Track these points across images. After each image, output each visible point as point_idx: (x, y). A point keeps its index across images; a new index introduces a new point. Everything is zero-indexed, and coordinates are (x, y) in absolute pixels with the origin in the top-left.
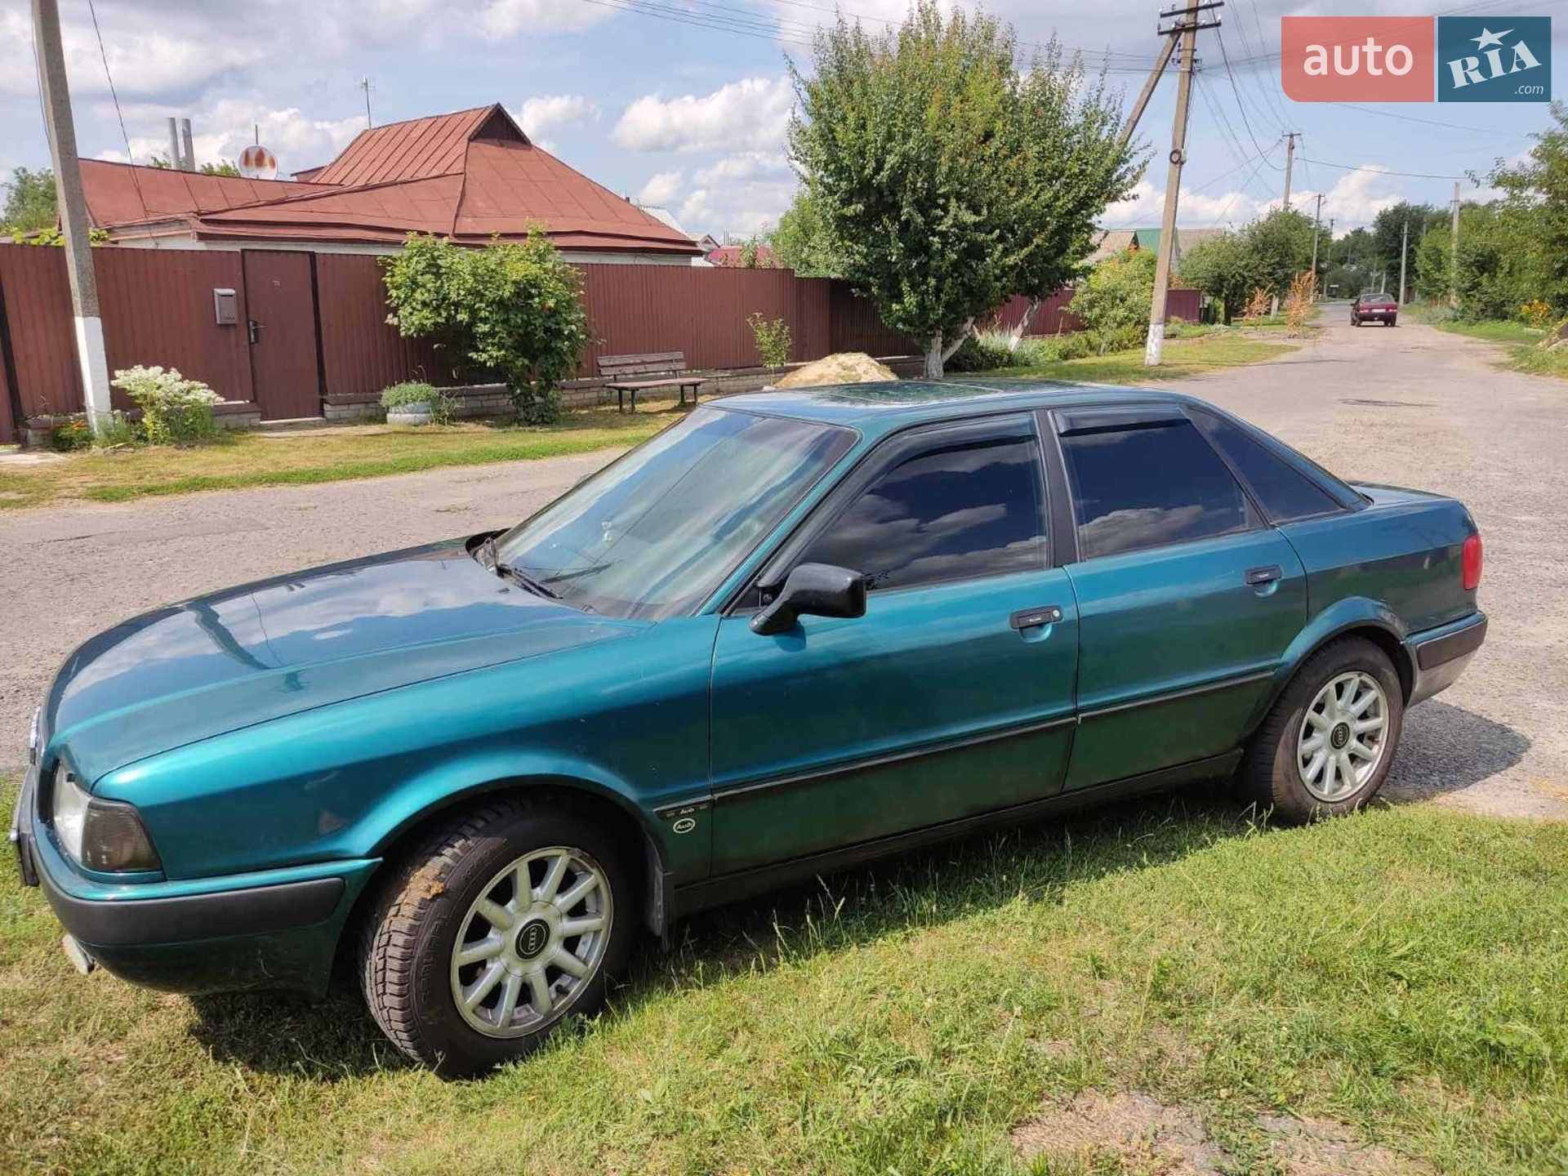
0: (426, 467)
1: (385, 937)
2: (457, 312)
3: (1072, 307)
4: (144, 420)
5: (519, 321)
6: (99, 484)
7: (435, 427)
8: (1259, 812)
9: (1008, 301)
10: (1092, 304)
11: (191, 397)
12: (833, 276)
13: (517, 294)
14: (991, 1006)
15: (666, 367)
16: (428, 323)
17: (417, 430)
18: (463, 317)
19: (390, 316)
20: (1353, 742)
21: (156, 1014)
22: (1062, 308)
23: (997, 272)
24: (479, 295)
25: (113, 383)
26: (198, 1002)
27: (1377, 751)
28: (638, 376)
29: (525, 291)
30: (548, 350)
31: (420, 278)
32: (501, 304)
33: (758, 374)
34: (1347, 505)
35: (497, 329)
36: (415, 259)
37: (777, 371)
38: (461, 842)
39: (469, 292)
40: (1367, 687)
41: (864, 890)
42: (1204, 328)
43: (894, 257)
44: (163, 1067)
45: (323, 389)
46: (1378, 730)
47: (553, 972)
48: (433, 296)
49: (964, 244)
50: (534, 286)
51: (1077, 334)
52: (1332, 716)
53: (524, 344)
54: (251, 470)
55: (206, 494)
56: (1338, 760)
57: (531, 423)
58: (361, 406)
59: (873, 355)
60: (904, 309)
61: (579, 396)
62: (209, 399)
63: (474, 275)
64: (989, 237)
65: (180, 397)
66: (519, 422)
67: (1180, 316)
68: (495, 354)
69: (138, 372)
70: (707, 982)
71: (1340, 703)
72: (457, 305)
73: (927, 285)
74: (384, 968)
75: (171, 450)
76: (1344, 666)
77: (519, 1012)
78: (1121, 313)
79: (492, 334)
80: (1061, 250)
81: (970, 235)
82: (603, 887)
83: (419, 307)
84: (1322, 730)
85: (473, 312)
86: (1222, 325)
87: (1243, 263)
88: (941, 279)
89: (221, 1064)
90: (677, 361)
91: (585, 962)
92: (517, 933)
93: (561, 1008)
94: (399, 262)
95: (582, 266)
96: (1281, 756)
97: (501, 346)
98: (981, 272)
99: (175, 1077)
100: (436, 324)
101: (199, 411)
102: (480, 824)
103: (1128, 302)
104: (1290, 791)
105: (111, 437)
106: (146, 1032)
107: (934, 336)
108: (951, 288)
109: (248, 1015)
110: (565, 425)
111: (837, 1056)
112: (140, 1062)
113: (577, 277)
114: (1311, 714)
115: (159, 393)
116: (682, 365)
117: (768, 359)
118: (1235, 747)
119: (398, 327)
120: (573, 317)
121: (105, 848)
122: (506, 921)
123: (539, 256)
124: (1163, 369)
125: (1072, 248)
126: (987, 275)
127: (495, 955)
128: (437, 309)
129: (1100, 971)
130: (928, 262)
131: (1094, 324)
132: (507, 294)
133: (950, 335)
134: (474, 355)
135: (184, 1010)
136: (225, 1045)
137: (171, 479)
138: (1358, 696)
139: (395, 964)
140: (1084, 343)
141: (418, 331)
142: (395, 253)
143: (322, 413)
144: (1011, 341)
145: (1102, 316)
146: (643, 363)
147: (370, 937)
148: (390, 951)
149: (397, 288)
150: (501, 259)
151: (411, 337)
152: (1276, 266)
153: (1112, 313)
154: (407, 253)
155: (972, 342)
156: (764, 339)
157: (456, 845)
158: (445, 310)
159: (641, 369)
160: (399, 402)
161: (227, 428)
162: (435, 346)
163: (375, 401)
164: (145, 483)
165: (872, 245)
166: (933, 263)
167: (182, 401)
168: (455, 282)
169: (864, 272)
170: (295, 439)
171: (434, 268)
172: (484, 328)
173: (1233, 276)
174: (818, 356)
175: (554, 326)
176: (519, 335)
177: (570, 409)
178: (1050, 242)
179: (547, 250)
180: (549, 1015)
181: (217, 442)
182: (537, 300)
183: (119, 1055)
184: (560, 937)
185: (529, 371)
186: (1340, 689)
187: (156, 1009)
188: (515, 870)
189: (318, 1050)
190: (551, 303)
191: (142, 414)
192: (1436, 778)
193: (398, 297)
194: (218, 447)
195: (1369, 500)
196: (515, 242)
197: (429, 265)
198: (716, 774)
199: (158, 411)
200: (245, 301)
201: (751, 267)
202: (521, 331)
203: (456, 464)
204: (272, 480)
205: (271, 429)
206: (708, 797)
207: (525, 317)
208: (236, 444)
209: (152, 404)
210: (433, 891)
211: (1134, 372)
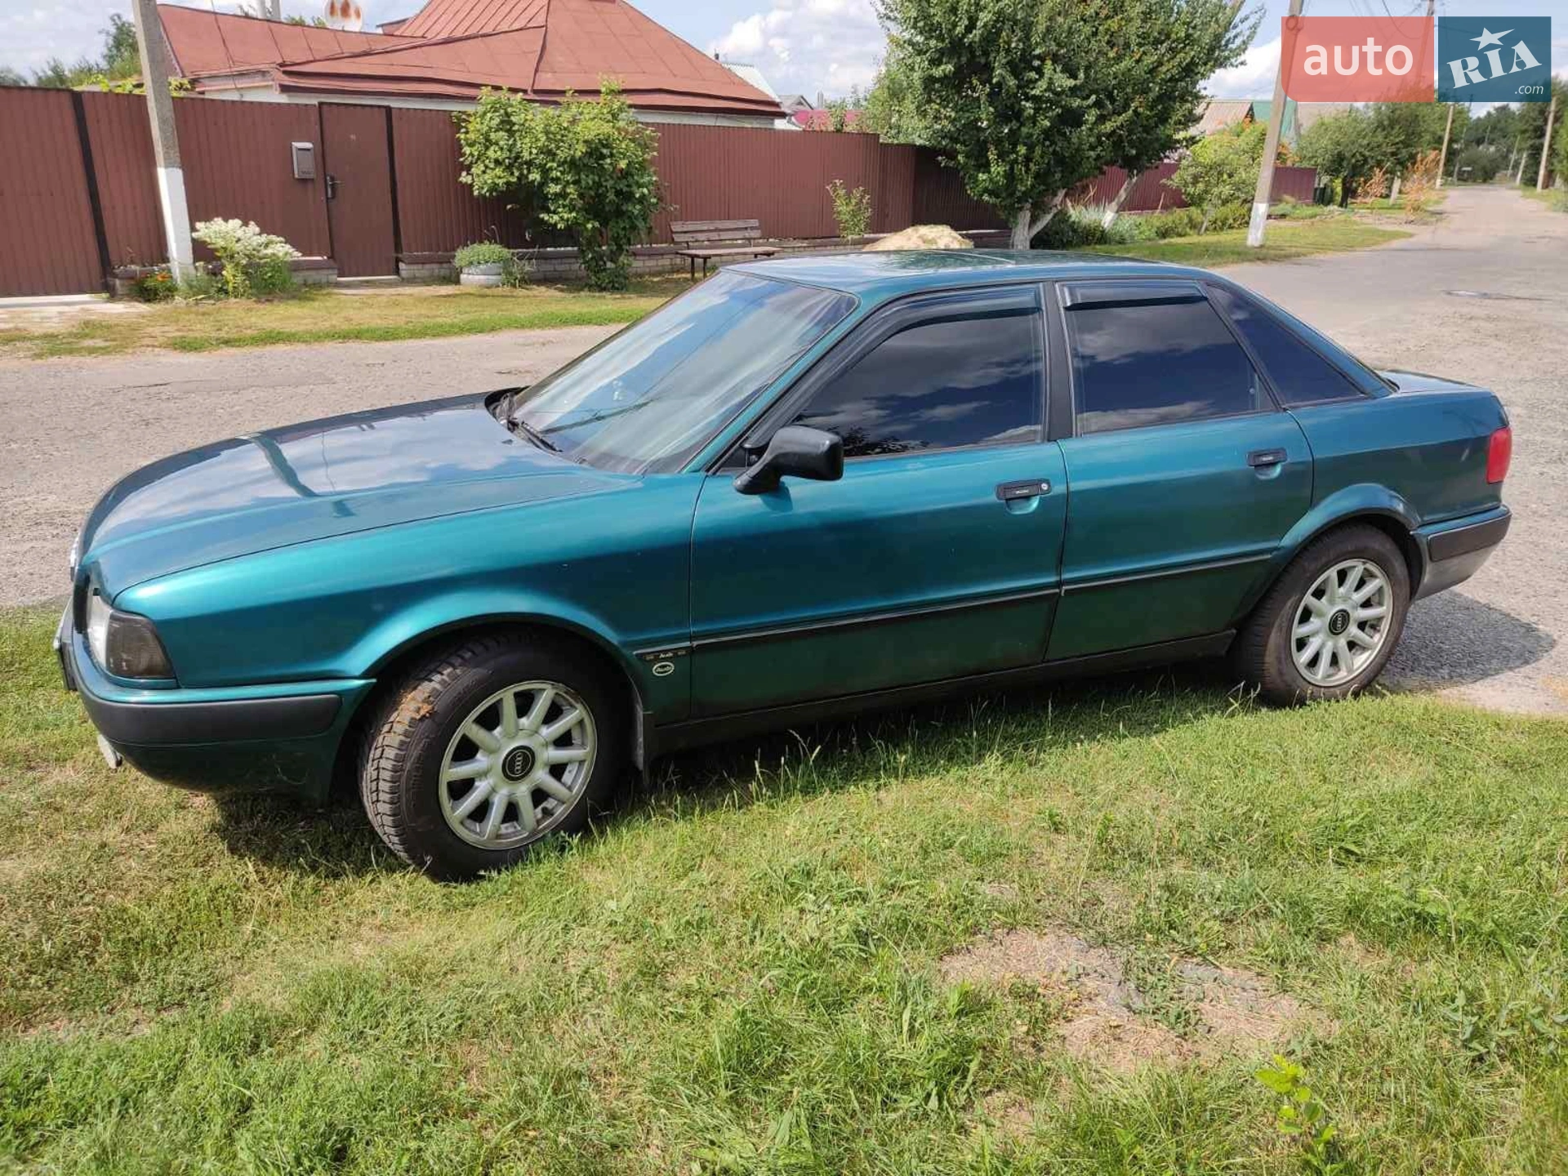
0: (493, 329)
1: (379, 752)
2: (529, 172)
3: (1175, 180)
4: (224, 273)
5: (591, 182)
6: (180, 334)
7: (507, 289)
8: (1247, 691)
9: (1103, 173)
10: (1196, 179)
11: (269, 251)
12: (919, 142)
13: (589, 154)
14: (946, 852)
15: (739, 234)
16: (501, 182)
17: (488, 292)
18: (535, 176)
19: (464, 174)
20: (1353, 630)
21: (184, 812)
22: (1164, 181)
23: (1092, 139)
24: (551, 154)
25: (195, 235)
26: (222, 804)
27: (1378, 640)
28: (713, 244)
29: (597, 151)
30: (619, 213)
31: (493, 136)
32: (573, 164)
33: (837, 245)
34: (1368, 390)
35: (568, 191)
36: (489, 115)
37: (855, 243)
38: (449, 670)
39: (541, 151)
40: (1372, 576)
41: (846, 743)
42: (1318, 209)
43: (985, 123)
44: (186, 856)
45: (398, 247)
46: (1380, 619)
47: (539, 795)
48: (506, 154)
49: (1059, 111)
50: (604, 146)
51: (1178, 210)
52: (1332, 602)
53: (594, 206)
54: (325, 325)
55: (281, 348)
56: (1335, 647)
57: (603, 289)
58: (435, 266)
59: (955, 228)
60: (991, 180)
61: (651, 263)
62: (286, 254)
63: (547, 133)
64: (1085, 103)
65: (259, 251)
66: (590, 287)
67: (1293, 196)
68: (566, 216)
69: (218, 224)
70: (684, 814)
71: (1342, 590)
72: (529, 163)
73: (1017, 153)
74: (378, 779)
75: (251, 303)
76: (1350, 552)
77: (507, 828)
78: (1226, 190)
79: (563, 195)
80: (1163, 119)
81: (1066, 101)
82: (587, 721)
83: (492, 166)
84: (1321, 615)
85: (545, 172)
86: (1336, 207)
87: (1365, 142)
88: (1031, 148)
89: (236, 857)
90: (752, 228)
91: (570, 788)
92: (504, 755)
93: (545, 828)
94: (471, 119)
95: (658, 127)
96: (1274, 639)
97: (572, 209)
98: (1075, 140)
99: (196, 866)
100: (508, 183)
101: (277, 266)
102: (468, 655)
103: (1236, 178)
104: (1281, 673)
105: (194, 289)
106: (175, 826)
107: (1021, 209)
108: (1042, 157)
109: (265, 819)
110: (635, 292)
111: (792, 885)
112: (167, 851)
113: (652, 139)
114: (1308, 599)
115: (238, 247)
116: (756, 234)
117: (845, 229)
118: (1228, 627)
119: (471, 186)
120: (646, 179)
121: (125, 656)
122: (493, 745)
123: (613, 115)
124: (1264, 251)
125: (1175, 118)
126: (1081, 144)
127: (484, 774)
128: (509, 168)
129: (1057, 828)
130: (1019, 128)
131: (1197, 201)
132: (578, 154)
133: (1038, 209)
134: (546, 217)
135: (209, 811)
136: (241, 843)
137: (249, 331)
138: (1361, 584)
139: (386, 775)
140: (1186, 220)
141: (491, 190)
142: (470, 108)
143: (397, 272)
144: (1106, 217)
145: (1206, 192)
146: (716, 230)
147: (367, 749)
148: (383, 763)
149: (471, 145)
150: (574, 117)
151: (484, 196)
152: (1400, 145)
153: (1216, 191)
154: (481, 109)
155: (1062, 217)
156: (843, 208)
157: (445, 672)
158: (518, 169)
159: (714, 236)
160: (471, 263)
161: (305, 285)
162: (509, 207)
163: (449, 260)
164: (223, 334)
165: (961, 109)
166: (1024, 130)
167: (261, 254)
168: (527, 140)
169: (951, 139)
170: (369, 297)
171: (507, 125)
172: (554, 188)
173: (1354, 156)
174: (898, 228)
175: (625, 189)
176: (591, 197)
177: (641, 276)
178: (1151, 110)
179: (621, 110)
180: (534, 833)
181: (294, 297)
182: (608, 161)
183: (150, 843)
184: (546, 765)
185: (601, 234)
186: (1342, 576)
187: (184, 808)
188: (501, 700)
189: (325, 852)
190: (623, 164)
191: (223, 267)
192: (1445, 671)
193: (471, 155)
194: (297, 301)
195: (1394, 386)
196: (590, 99)
197: (502, 122)
198: (696, 621)
199: (237, 264)
200: (322, 154)
201: (838, 131)
202: (592, 193)
203: (523, 327)
204: (345, 336)
205: (348, 286)
206: (688, 644)
207: (597, 178)
208: (313, 300)
209: (232, 257)
210: (422, 712)
211: (1233, 253)
